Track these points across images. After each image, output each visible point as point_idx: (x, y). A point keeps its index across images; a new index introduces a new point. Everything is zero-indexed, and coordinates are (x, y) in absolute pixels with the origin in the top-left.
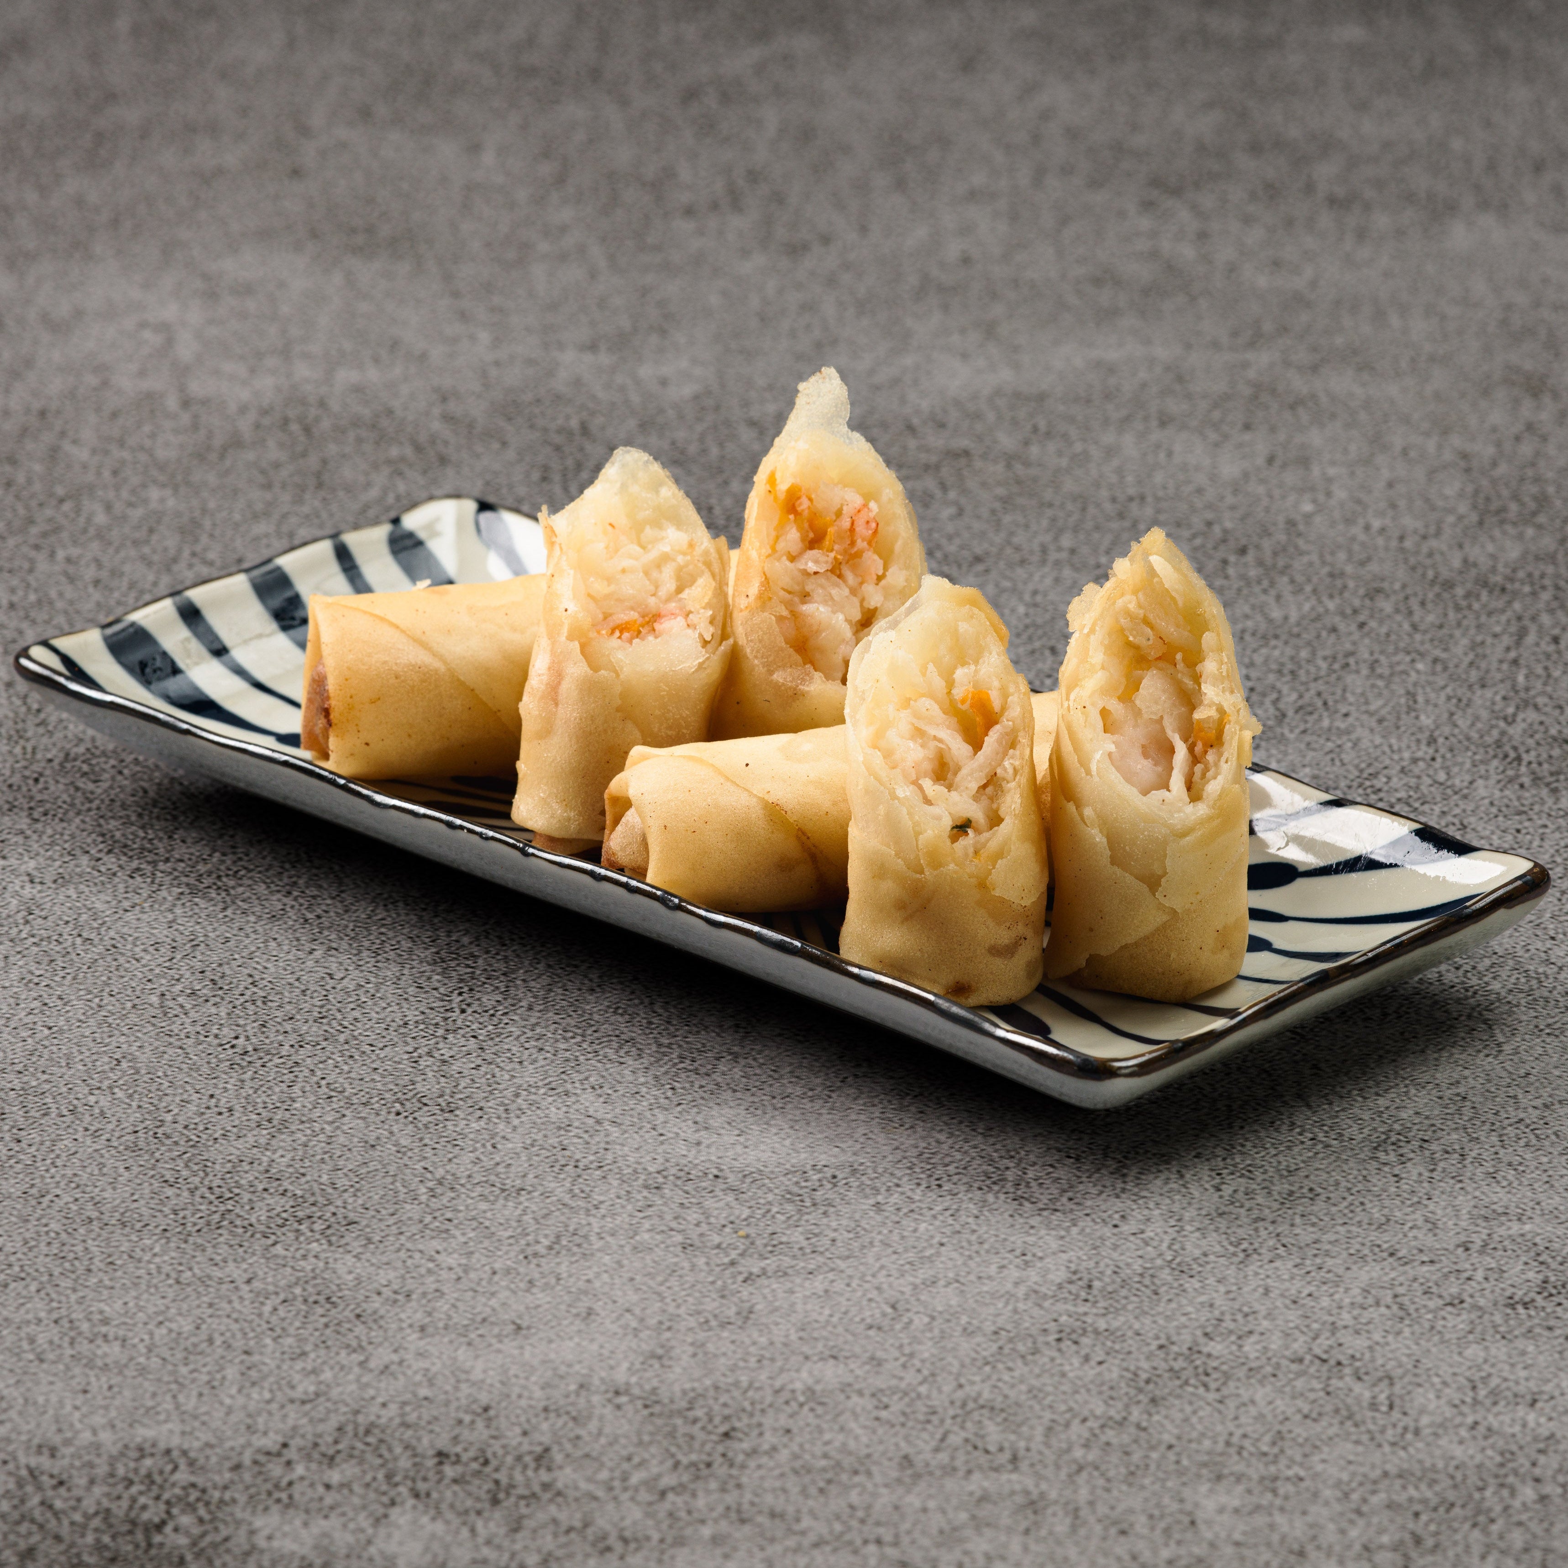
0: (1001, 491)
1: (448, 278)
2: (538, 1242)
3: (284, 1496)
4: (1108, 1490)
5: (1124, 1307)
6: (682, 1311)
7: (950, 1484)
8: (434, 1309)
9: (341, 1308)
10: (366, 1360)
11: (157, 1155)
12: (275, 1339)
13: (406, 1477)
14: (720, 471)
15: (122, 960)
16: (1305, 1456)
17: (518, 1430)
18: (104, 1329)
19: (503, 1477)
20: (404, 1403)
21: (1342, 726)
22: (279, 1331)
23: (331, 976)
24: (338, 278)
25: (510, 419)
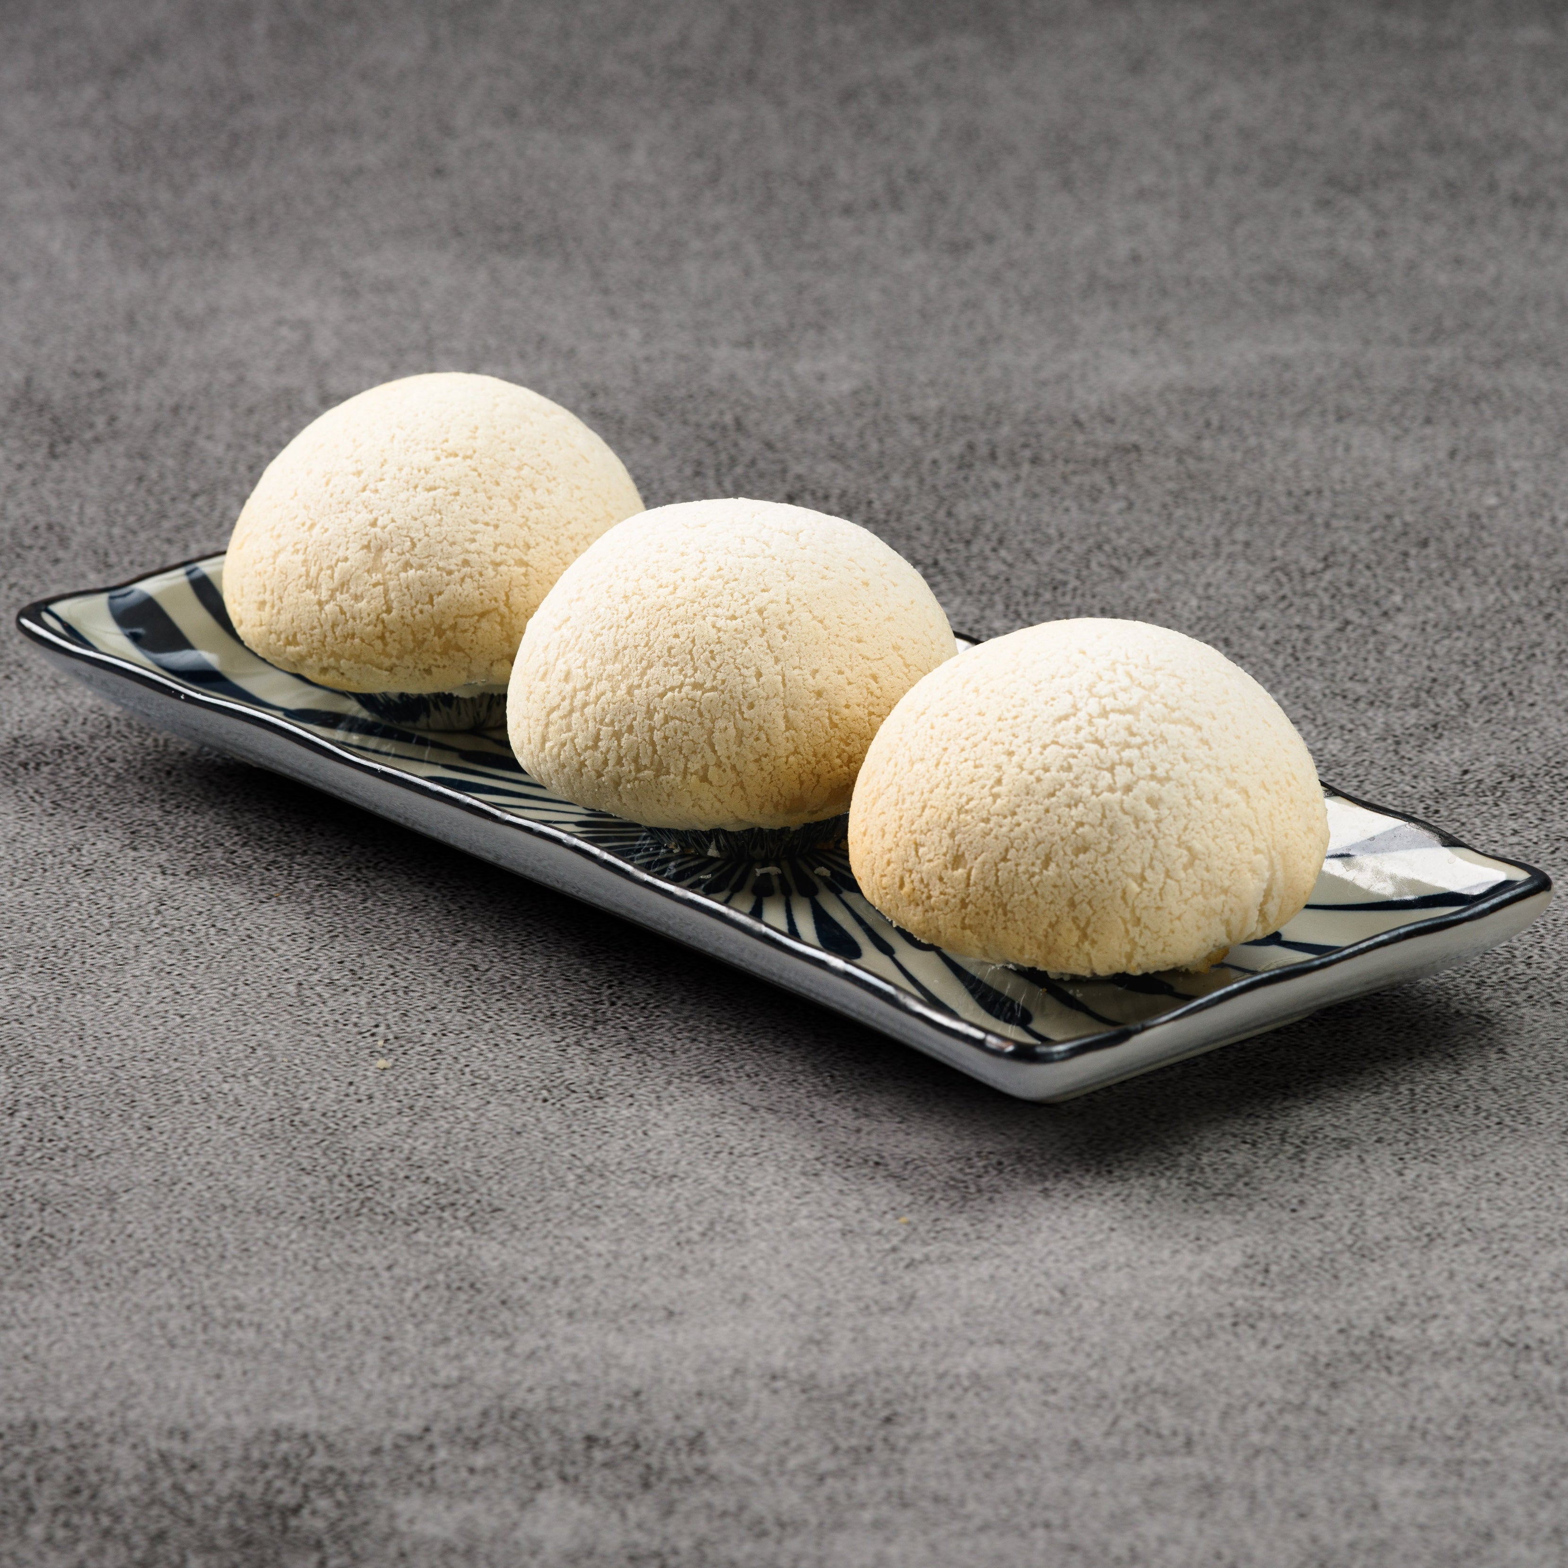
0: (1171, 485)
1: (597, 275)
2: (690, 1229)
3: (426, 1480)
4: (1286, 1474)
5: (1303, 1292)
6: (842, 1297)
7: (1121, 1468)
8: (583, 1295)
9: (486, 1292)
10: (512, 1346)
11: (294, 1143)
12: (417, 1325)
13: (554, 1460)
14: (881, 466)
15: (257, 950)
16: (1493, 1439)
17: (669, 1415)
18: (238, 1315)
19: (654, 1461)
20: (551, 1389)
21: (1528, 715)
22: (420, 1317)
23: (475, 968)
24: (482, 276)
25: (662, 415)
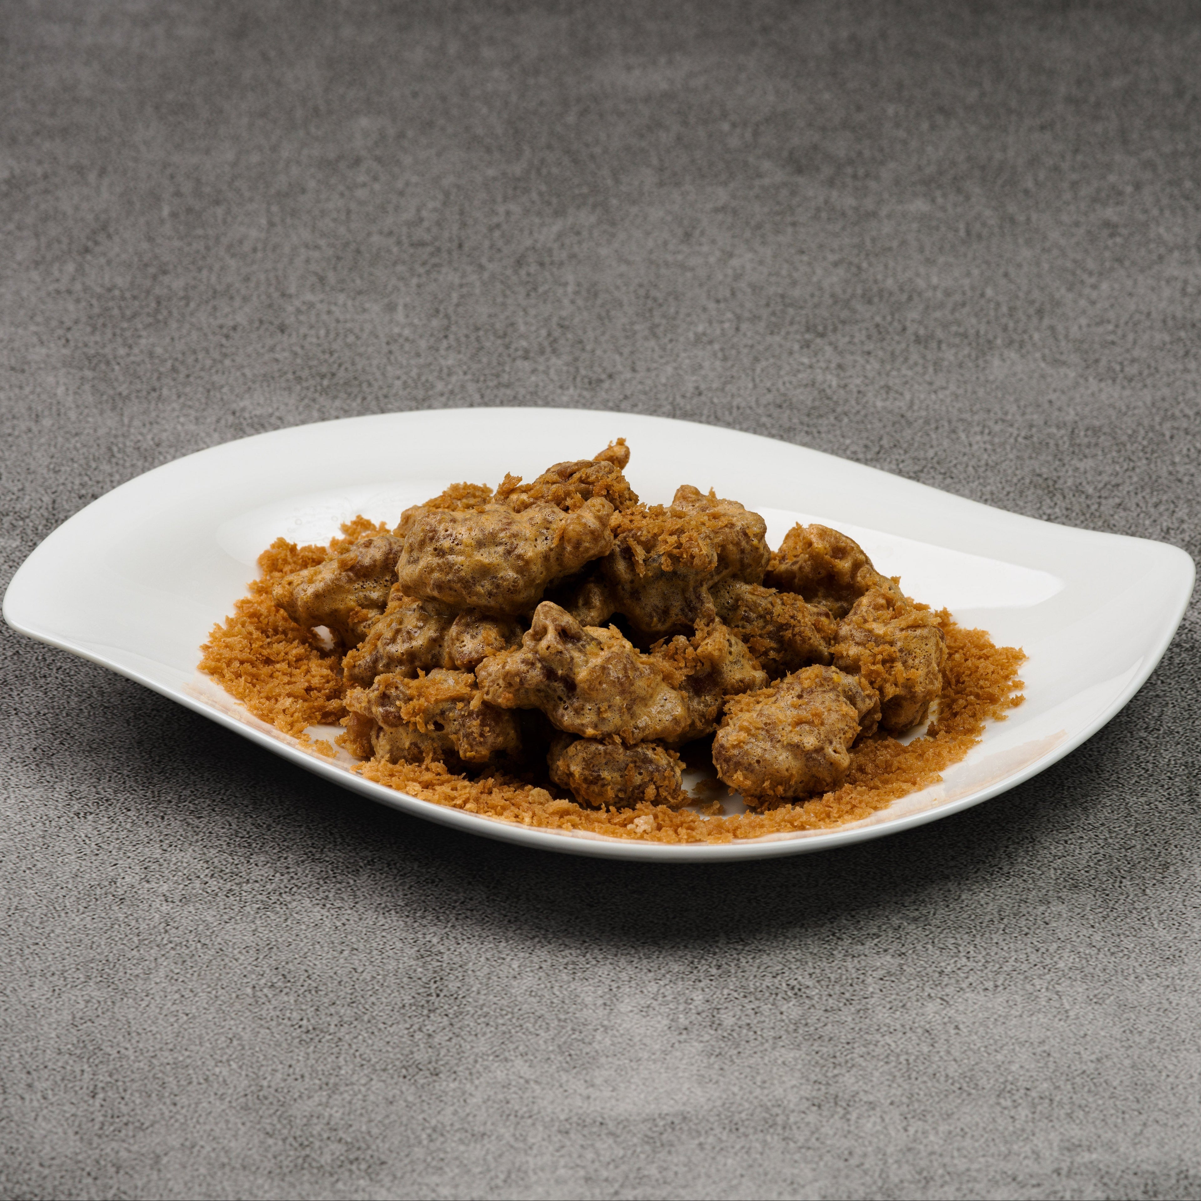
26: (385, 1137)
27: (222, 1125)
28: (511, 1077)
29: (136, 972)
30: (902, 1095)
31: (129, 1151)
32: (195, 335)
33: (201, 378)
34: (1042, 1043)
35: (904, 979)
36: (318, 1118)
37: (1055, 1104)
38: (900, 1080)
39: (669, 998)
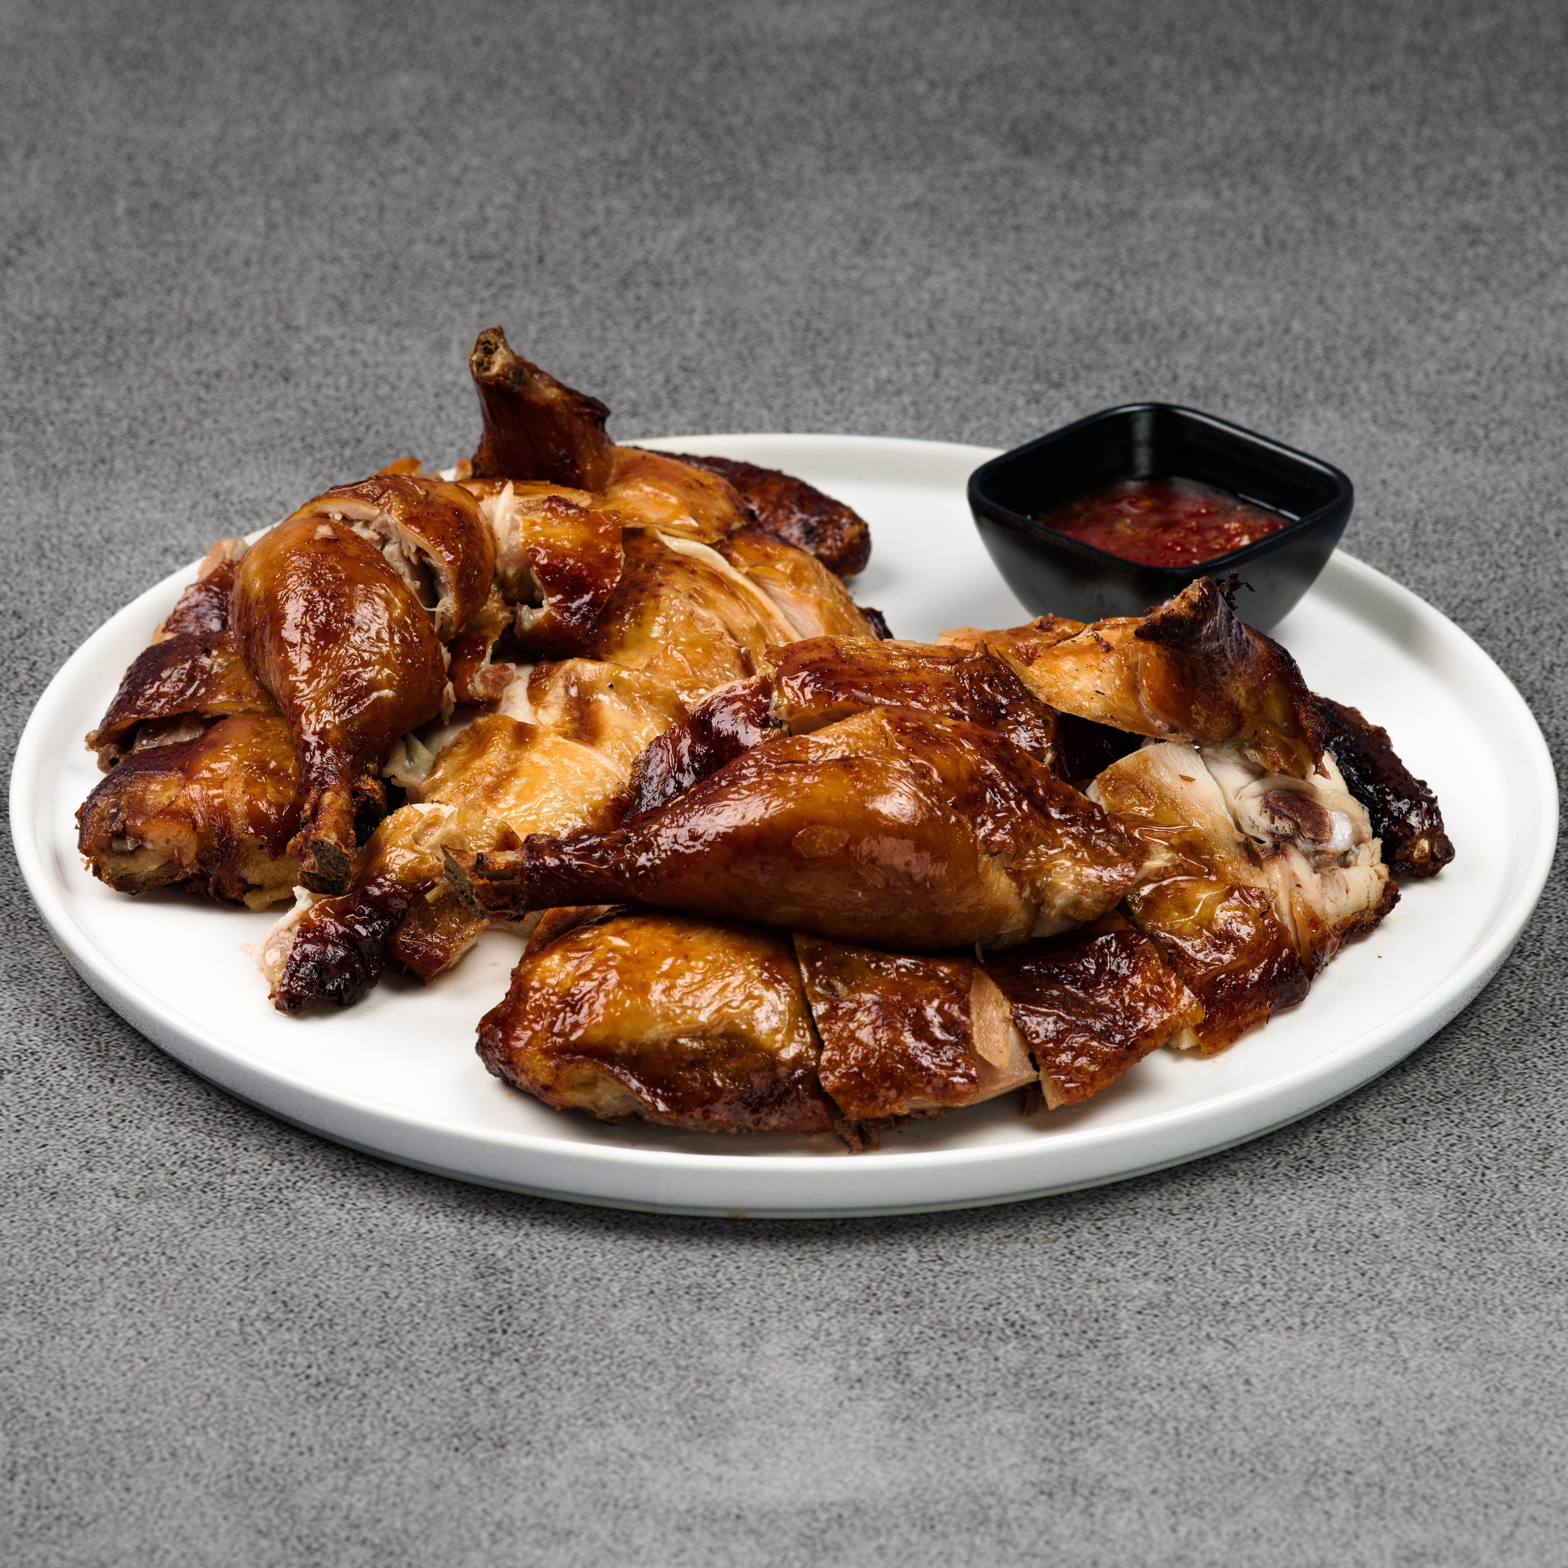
26: (428, 1536)
27: (196, 1519)
28: (610, 1450)
29: (74, 1298)
30: (1169, 1480)
31: (62, 1557)
32: (161, 385)
33: (170, 445)
34: (1370, 1405)
35: (1172, 1313)
36: (333, 1509)
37: (1388, 1494)
38: (1166, 1458)
39: (836, 1337)
